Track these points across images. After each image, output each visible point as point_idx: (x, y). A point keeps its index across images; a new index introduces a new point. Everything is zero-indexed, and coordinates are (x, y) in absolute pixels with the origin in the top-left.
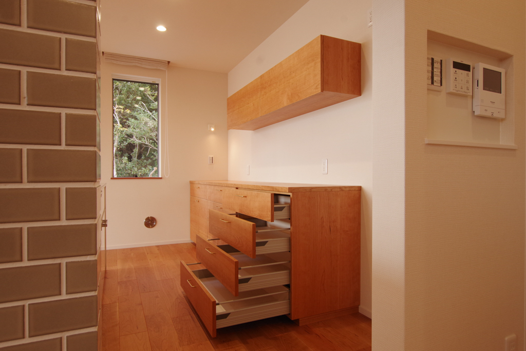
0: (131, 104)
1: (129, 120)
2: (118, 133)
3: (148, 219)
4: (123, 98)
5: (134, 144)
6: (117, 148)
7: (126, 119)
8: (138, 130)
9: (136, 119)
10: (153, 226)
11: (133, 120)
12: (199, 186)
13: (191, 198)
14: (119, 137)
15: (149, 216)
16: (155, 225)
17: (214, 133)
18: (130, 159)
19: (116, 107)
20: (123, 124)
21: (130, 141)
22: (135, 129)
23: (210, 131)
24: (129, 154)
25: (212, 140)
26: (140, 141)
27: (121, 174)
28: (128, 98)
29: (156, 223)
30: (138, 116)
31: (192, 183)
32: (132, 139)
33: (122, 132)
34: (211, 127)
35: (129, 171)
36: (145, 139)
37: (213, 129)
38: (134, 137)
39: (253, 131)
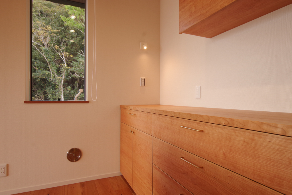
0: (74, 52)
1: (72, 62)
2: (65, 70)
3: (72, 151)
4: (68, 48)
5: (76, 78)
6: (64, 80)
7: (70, 61)
8: (78, 69)
9: (76, 61)
10: (77, 160)
11: (75, 63)
12: (135, 113)
13: (121, 126)
14: (65, 73)
15: (74, 147)
16: (79, 159)
17: (146, 52)
18: (73, 88)
19: (64, 54)
20: (68, 65)
21: (72, 76)
22: (76, 68)
23: (143, 49)
24: (73, 85)
25: (144, 60)
26: (79, 76)
27: (67, 98)
28: (72, 48)
29: (81, 156)
30: (78, 60)
31: (122, 107)
32: (74, 75)
33: (67, 70)
34: (143, 45)
35: (72, 96)
36: (82, 75)
37: (145, 48)
38: (75, 73)
39: (209, 39)
